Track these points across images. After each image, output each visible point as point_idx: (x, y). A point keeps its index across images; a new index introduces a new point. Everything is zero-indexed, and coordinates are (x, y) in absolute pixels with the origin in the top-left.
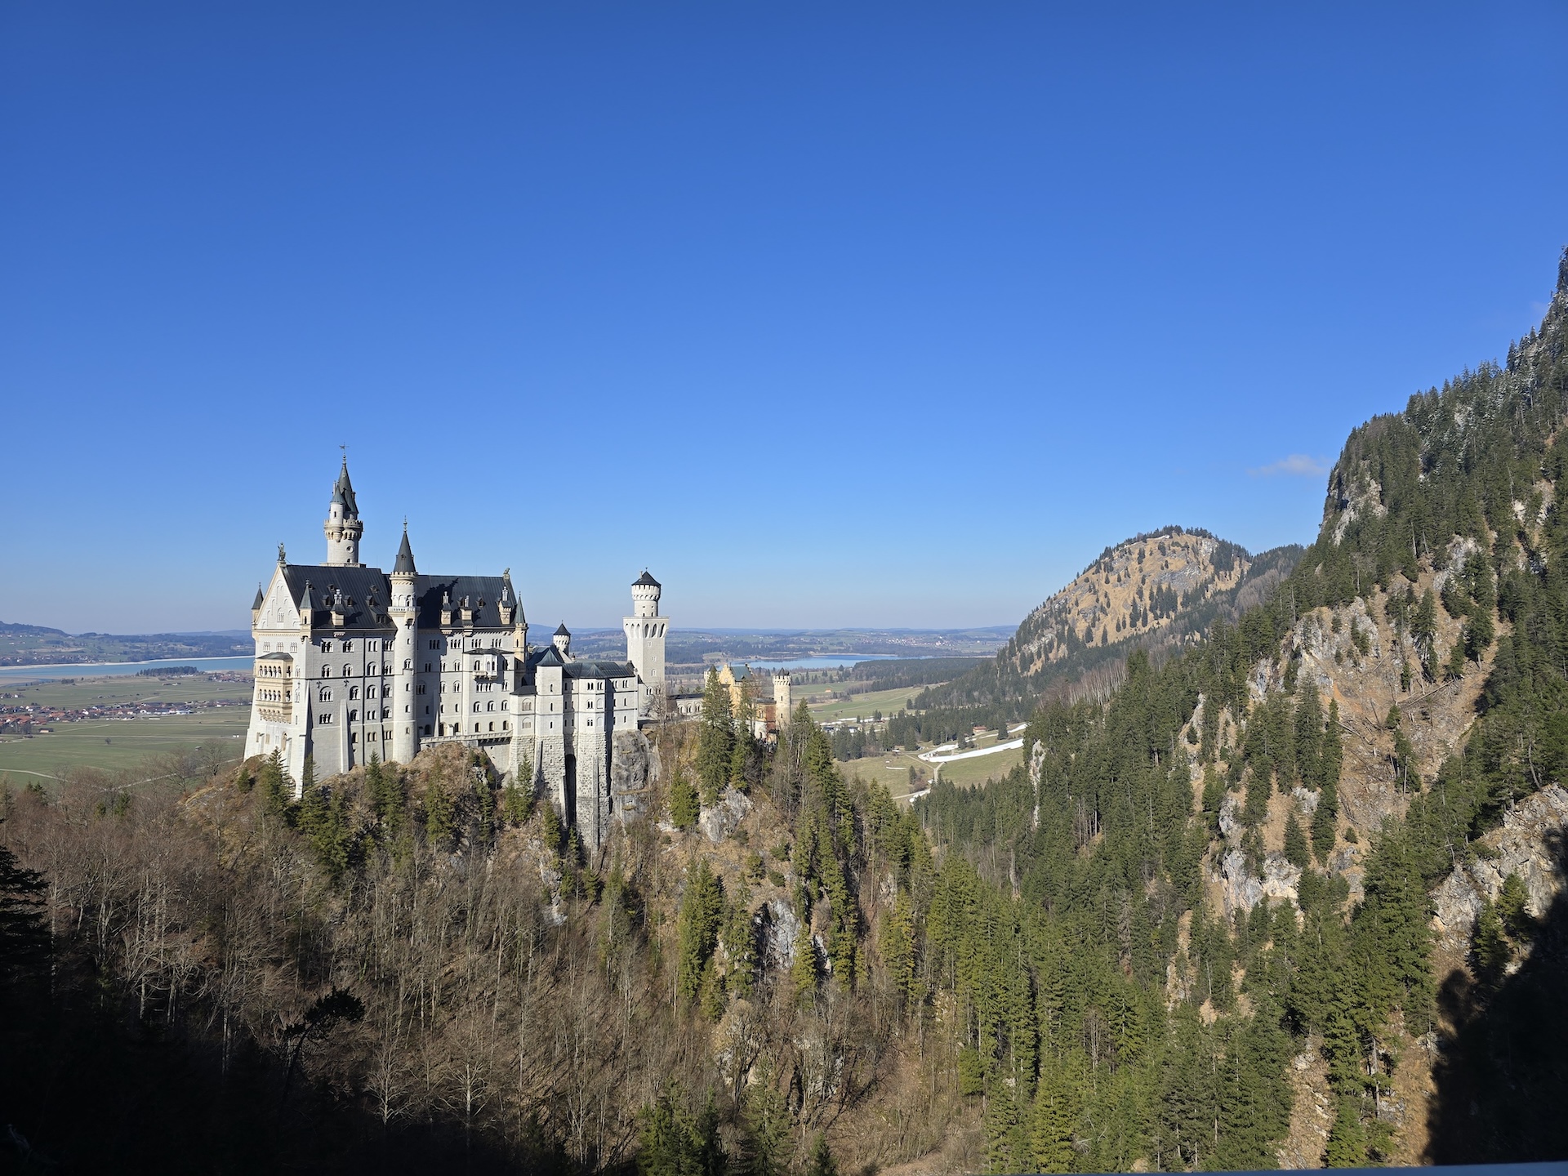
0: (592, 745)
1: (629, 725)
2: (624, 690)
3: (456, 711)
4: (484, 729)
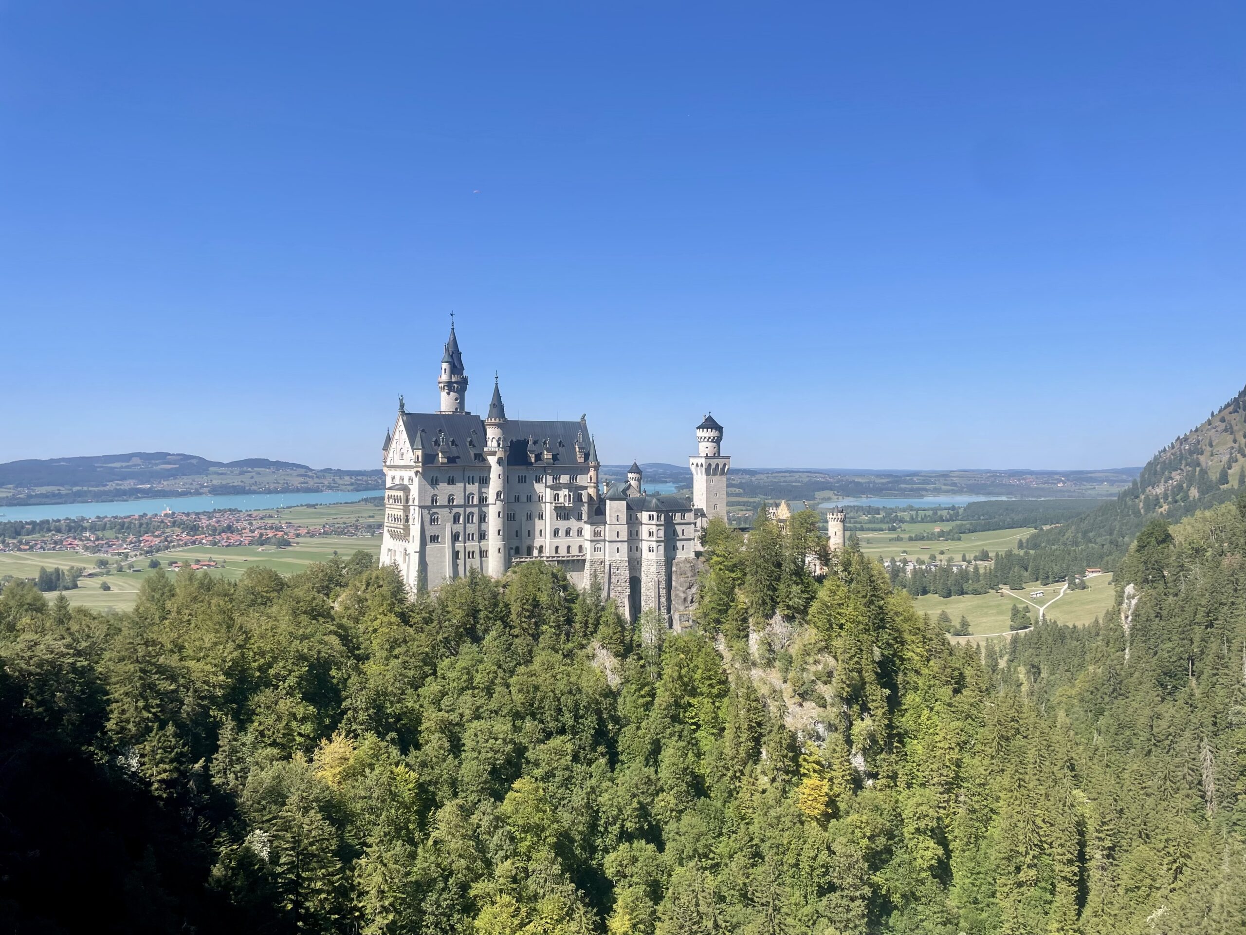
0: (653, 569)
1: (687, 553)
2: (682, 521)
3: (541, 535)
4: (563, 552)
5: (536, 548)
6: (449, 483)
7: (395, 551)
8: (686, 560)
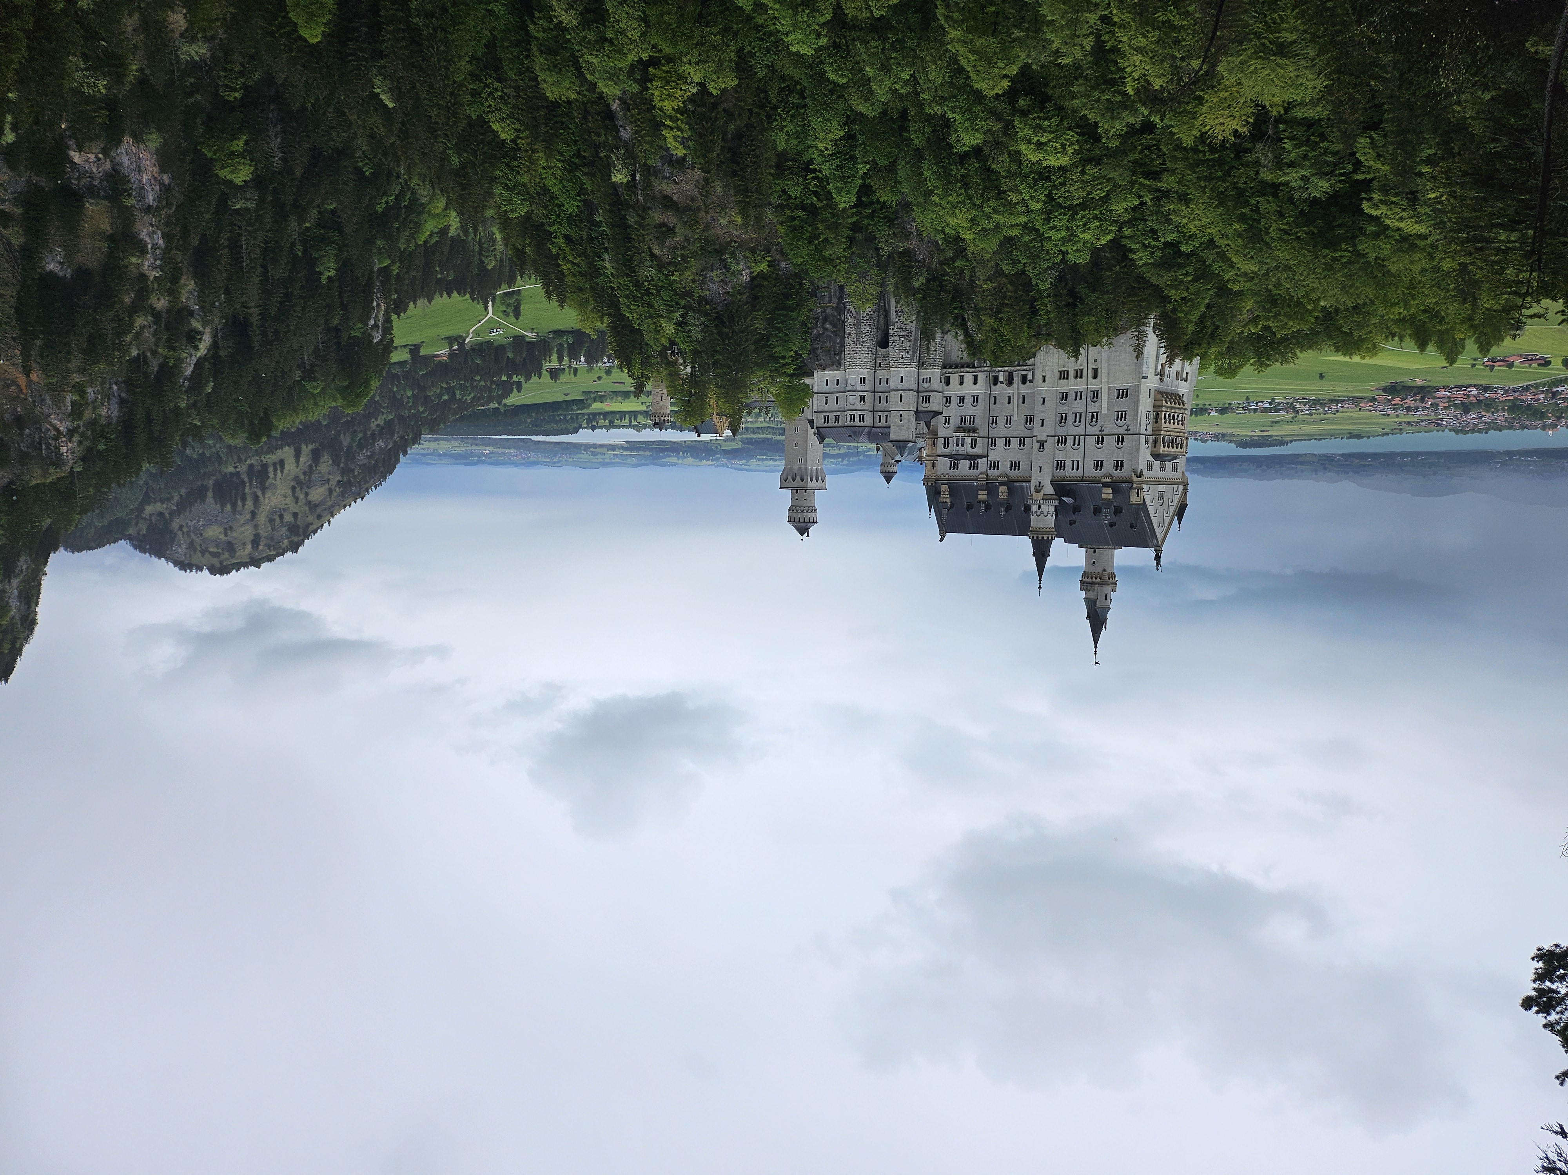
1: (823, 376)
2: (827, 414)
3: (995, 398)
4: (968, 378)
5: (1002, 383)
6: (1102, 462)
7: (1177, 378)
8: (824, 369)
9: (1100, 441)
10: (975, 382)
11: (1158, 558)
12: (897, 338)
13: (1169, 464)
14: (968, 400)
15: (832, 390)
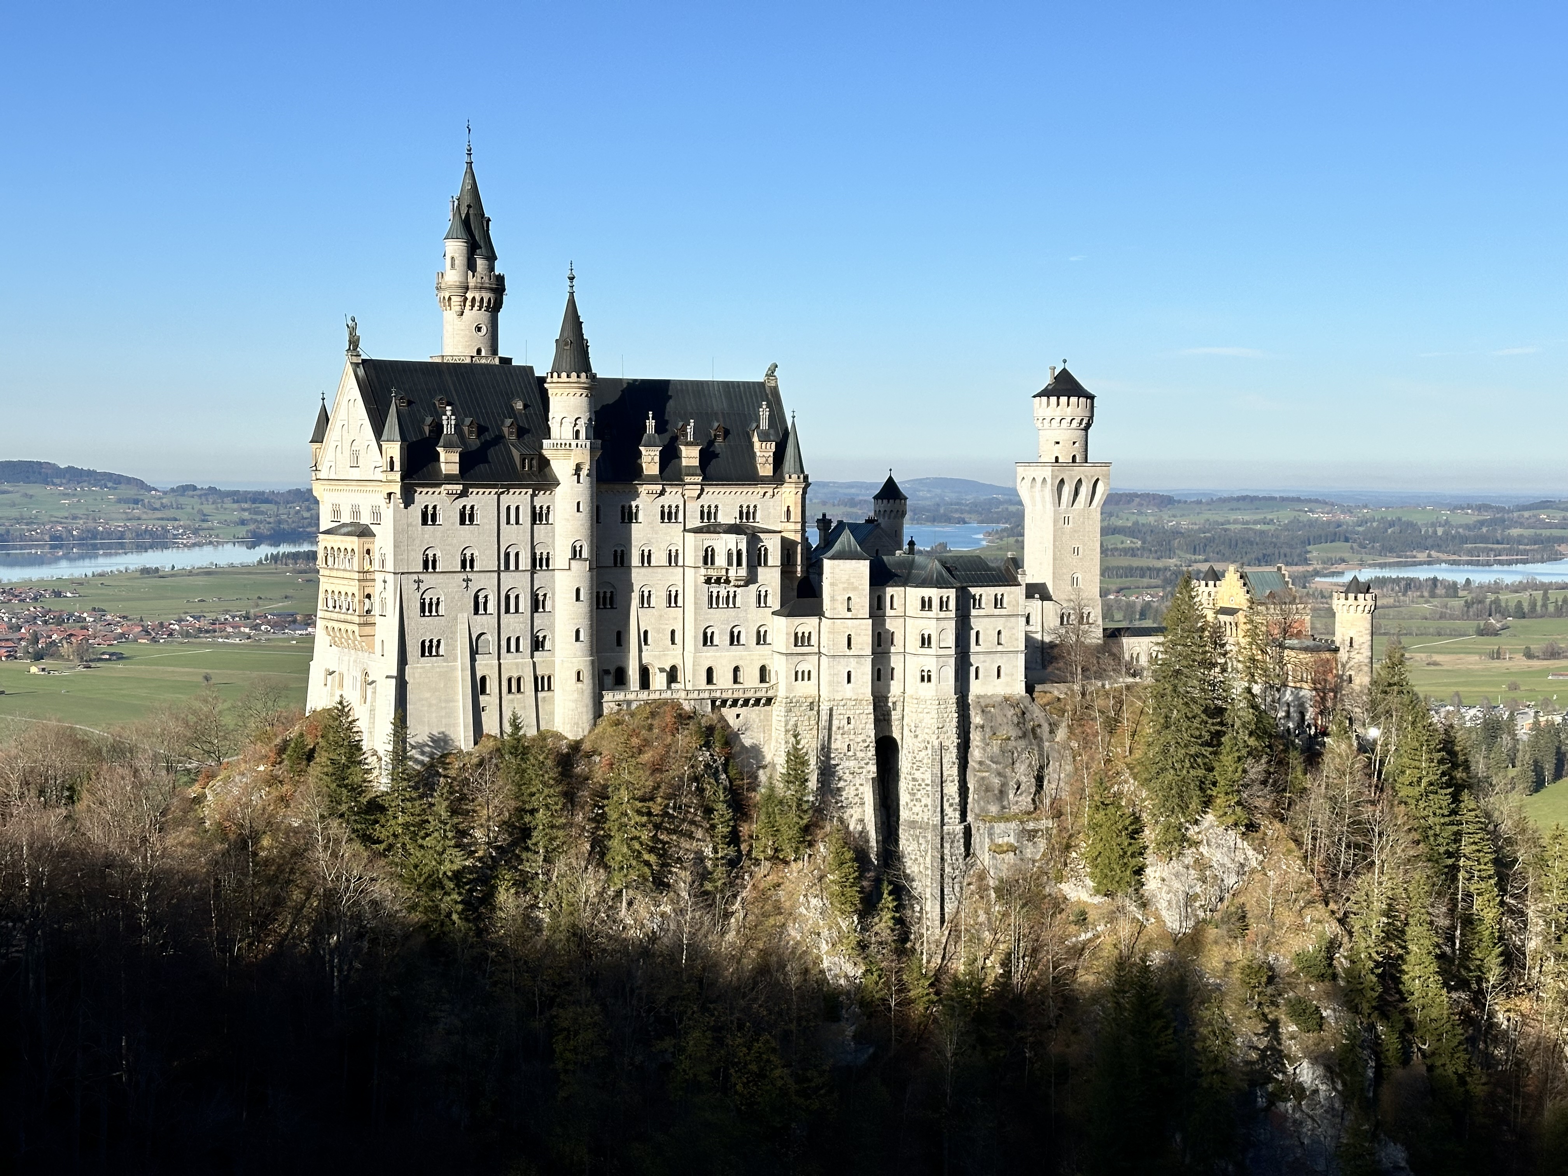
0: (930, 721)
1: (1007, 684)
2: (997, 612)
3: (673, 642)
4: (723, 679)
5: (662, 670)
6: (462, 522)
7: (342, 676)
8: (1006, 699)
9: (467, 563)
10: (710, 671)
11: (354, 343)
12: (860, 755)
13: (346, 518)
14: (721, 639)
15: (988, 658)
